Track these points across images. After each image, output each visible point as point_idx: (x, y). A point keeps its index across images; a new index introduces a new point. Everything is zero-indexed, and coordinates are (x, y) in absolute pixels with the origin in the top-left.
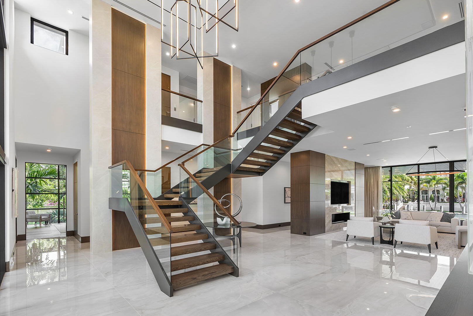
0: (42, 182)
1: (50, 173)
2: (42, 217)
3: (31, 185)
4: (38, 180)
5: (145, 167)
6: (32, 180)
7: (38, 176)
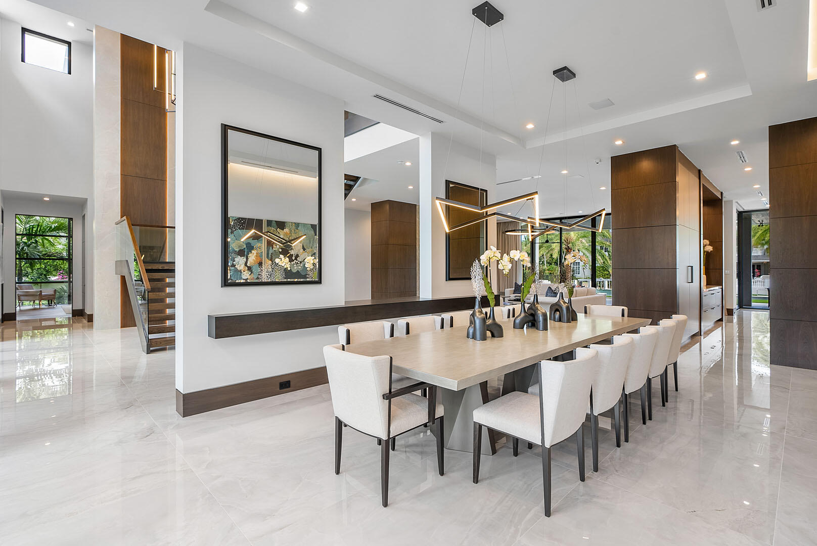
0: (46, 241)
1: (58, 229)
2: (43, 294)
3: (28, 246)
4: (39, 239)
5: (166, 223)
6: (29, 240)
7: (39, 231)
